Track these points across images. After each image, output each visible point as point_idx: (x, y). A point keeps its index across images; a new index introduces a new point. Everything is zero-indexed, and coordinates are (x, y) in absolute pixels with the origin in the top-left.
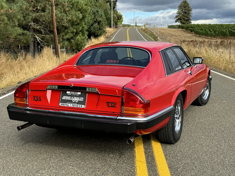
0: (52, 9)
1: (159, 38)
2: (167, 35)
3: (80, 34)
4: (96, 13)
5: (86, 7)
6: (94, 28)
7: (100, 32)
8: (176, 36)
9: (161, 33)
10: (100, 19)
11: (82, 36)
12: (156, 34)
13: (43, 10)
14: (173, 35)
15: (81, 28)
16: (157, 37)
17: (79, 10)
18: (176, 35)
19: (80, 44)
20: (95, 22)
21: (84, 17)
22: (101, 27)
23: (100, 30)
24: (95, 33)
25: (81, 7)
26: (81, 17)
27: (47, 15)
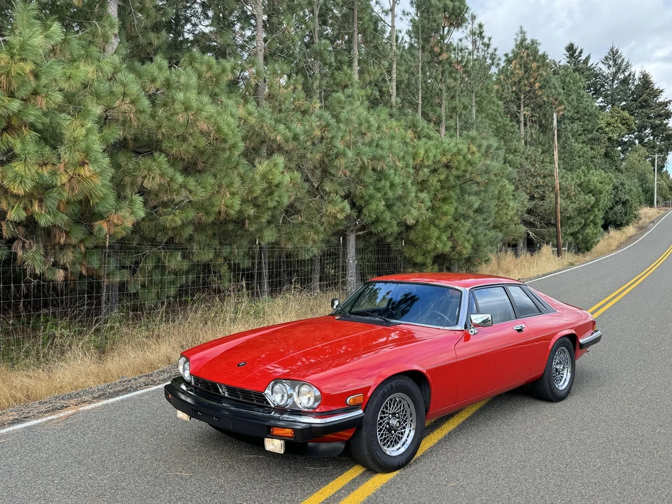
0: (556, 199)
3: (591, 226)
4: (620, 188)
5: (601, 185)
6: (615, 213)
7: (626, 219)
10: (628, 197)
11: (593, 228)
15: (592, 218)
17: (589, 193)
19: (590, 240)
20: (617, 203)
21: (597, 201)
22: (628, 210)
23: (625, 215)
24: (615, 221)
25: (593, 188)
26: (592, 202)
27: (547, 204)
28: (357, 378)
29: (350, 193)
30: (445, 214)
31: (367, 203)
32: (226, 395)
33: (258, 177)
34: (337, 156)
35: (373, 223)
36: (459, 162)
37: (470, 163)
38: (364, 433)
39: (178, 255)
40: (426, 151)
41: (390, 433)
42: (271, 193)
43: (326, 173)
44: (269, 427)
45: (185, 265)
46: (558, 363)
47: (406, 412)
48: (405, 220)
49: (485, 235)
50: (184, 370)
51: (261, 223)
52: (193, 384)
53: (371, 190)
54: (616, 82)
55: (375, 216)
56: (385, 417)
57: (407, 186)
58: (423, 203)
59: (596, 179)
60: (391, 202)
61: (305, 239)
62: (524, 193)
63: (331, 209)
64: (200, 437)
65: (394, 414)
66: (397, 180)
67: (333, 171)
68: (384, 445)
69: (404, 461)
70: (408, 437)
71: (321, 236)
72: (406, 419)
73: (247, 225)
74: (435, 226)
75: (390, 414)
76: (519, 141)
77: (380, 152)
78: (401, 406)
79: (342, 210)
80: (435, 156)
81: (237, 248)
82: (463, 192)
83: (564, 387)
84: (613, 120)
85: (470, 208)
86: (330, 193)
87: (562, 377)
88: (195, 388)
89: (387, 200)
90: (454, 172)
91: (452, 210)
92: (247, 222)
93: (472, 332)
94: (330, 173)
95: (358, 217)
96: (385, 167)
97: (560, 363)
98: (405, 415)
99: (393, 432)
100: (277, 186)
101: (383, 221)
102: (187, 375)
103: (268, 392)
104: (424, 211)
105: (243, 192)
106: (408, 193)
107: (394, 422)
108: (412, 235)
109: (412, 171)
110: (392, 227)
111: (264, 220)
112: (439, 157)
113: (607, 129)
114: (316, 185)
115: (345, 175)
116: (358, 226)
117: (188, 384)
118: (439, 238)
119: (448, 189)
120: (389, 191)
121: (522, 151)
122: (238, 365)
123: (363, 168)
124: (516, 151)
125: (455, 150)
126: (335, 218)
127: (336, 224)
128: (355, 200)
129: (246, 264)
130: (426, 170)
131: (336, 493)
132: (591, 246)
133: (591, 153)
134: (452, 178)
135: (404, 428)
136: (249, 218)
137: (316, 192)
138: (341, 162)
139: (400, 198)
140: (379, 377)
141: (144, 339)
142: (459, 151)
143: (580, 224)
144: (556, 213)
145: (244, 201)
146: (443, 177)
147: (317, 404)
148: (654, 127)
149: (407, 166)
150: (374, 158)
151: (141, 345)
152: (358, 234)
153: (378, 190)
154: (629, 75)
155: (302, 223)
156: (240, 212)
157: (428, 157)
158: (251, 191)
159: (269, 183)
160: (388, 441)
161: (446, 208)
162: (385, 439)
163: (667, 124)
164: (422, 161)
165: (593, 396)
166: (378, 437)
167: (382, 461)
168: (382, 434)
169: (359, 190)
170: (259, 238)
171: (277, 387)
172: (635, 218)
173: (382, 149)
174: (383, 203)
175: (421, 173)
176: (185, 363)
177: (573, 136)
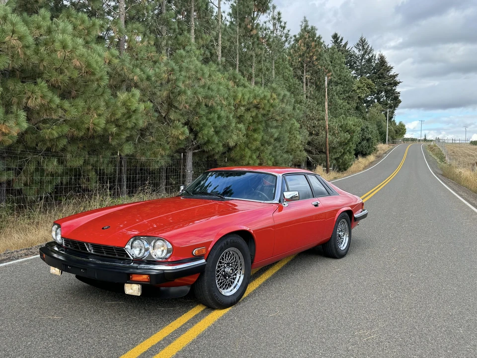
0: (326, 135)
1: (447, 158)
2: (460, 155)
3: (348, 154)
4: (365, 130)
5: (354, 127)
6: (362, 147)
7: (369, 150)
8: (473, 156)
9: (454, 152)
10: (370, 136)
11: (349, 156)
12: (445, 153)
13: (317, 134)
14: (469, 155)
15: (348, 148)
16: (445, 158)
17: (347, 131)
18: (474, 154)
19: (346, 163)
20: (363, 140)
21: (352, 137)
22: (370, 144)
23: (368, 148)
24: (362, 151)
25: (349, 128)
26: (349, 138)
27: (320, 139)
28: (198, 236)
29: (189, 121)
30: (255, 140)
31: (201, 129)
32: (92, 252)
33: (119, 104)
34: (179, 93)
35: (205, 144)
36: (265, 105)
37: (272, 106)
38: (206, 278)
39: (54, 161)
40: (243, 95)
41: (225, 278)
42: (130, 117)
43: (171, 105)
44: (129, 275)
45: (60, 169)
46: (340, 231)
47: (237, 262)
48: (228, 143)
49: (282, 156)
50: (56, 235)
51: (121, 139)
52: (64, 245)
53: (204, 120)
54: (363, 60)
55: (207, 139)
56: (222, 266)
57: (230, 118)
58: (240, 131)
59: (351, 123)
60: (218, 129)
61: (155, 154)
62: (306, 130)
63: (175, 132)
64: (70, 290)
65: (228, 264)
66: (223, 114)
67: (176, 104)
68: (220, 288)
69: (235, 300)
70: (238, 281)
71: (167, 152)
72: (237, 268)
73: (110, 140)
74: (249, 148)
75: (225, 264)
76: (302, 95)
77: (210, 93)
78: (233, 258)
79: (183, 133)
80: (249, 99)
81: (103, 157)
82: (267, 126)
83: (344, 248)
84: (362, 85)
85: (271, 137)
86: (174, 120)
87: (343, 241)
88: (66, 248)
89: (215, 128)
90: (262, 111)
91: (260, 138)
92: (110, 137)
93: (284, 204)
94: (174, 106)
95: (195, 139)
96: (214, 104)
97: (342, 231)
98: (236, 265)
99: (227, 277)
100: (134, 111)
101: (213, 142)
102: (59, 239)
103: (128, 247)
104: (241, 136)
105: (107, 114)
106: (230, 123)
107: (228, 270)
108: (233, 154)
109: (233, 108)
110: (218, 147)
111: (124, 137)
112: (251, 100)
113: (358, 91)
114: (164, 115)
115: (185, 107)
116: (195, 146)
117: (59, 246)
118: (251, 157)
119: (257, 123)
120: (217, 121)
121: (305, 103)
122: (103, 229)
123: (199, 104)
124: (301, 102)
125: (262, 96)
126: (178, 138)
127: (179, 144)
128: (193, 127)
129: (110, 169)
130: (242, 108)
131: (183, 326)
132: (348, 167)
133: (348, 106)
134: (260, 116)
135: (236, 275)
136: (112, 134)
137: (163, 119)
138: (183, 98)
139: (224, 127)
140: (218, 234)
141: (27, 225)
142: (265, 97)
143: (341, 152)
144: (326, 144)
145: (108, 122)
146: (254, 114)
147: (169, 255)
148: (387, 92)
149: (230, 104)
150: (206, 97)
151: (24, 230)
152: (194, 151)
153: (209, 120)
154: (372, 56)
155: (153, 142)
156: (105, 130)
157: (244, 98)
158: (113, 114)
159: (128, 109)
160: (223, 285)
161: (256, 136)
162: (221, 283)
163: (395, 89)
164: (240, 102)
165: (363, 255)
166: (217, 281)
167: (219, 299)
168: (219, 279)
169: (195, 119)
170: (120, 150)
171: (136, 243)
172: (375, 150)
173: (212, 90)
174: (213, 129)
175: (239, 110)
176: (57, 229)
177: (337, 94)
